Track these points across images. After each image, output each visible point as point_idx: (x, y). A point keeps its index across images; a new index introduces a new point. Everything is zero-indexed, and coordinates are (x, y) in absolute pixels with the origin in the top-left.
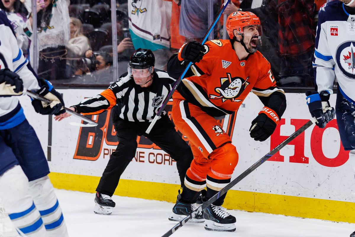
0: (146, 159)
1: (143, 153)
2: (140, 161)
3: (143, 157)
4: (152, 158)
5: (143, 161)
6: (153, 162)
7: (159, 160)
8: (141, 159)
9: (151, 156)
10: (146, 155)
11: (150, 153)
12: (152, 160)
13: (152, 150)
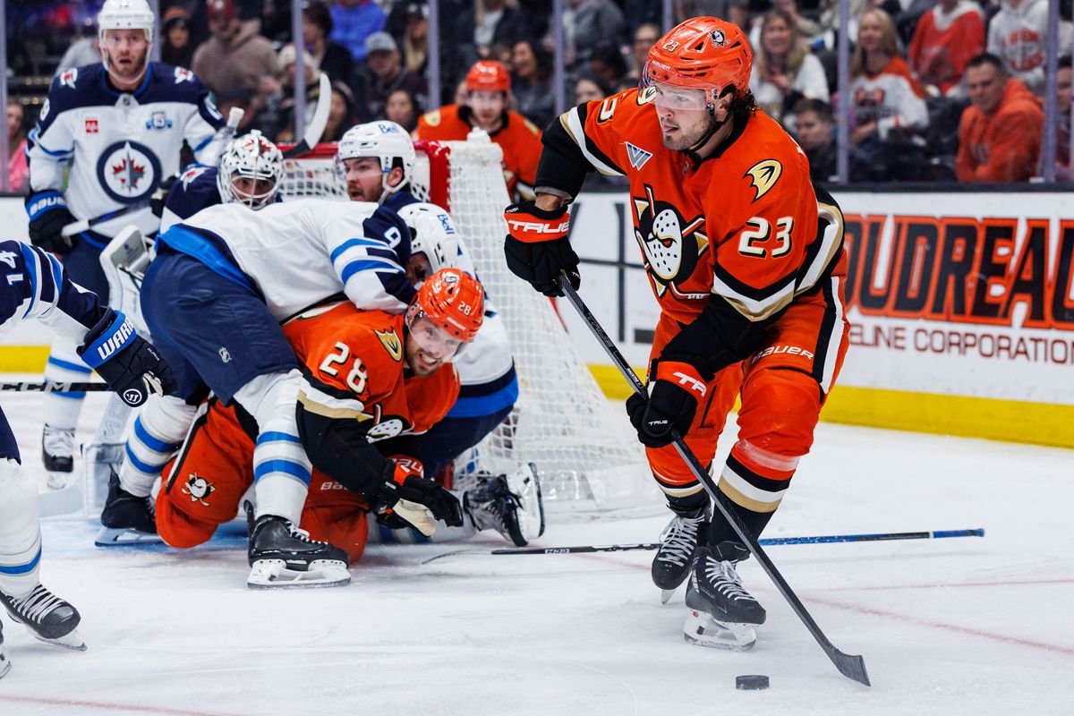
0: (909, 343)
1: (902, 329)
2: (897, 347)
3: (902, 338)
4: (923, 340)
5: (902, 348)
6: (924, 350)
7: (938, 345)
8: (900, 343)
9: (921, 335)
10: (909, 334)
11: (919, 331)
12: (922, 344)
13: (921, 324)
